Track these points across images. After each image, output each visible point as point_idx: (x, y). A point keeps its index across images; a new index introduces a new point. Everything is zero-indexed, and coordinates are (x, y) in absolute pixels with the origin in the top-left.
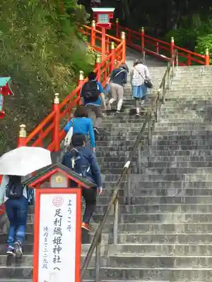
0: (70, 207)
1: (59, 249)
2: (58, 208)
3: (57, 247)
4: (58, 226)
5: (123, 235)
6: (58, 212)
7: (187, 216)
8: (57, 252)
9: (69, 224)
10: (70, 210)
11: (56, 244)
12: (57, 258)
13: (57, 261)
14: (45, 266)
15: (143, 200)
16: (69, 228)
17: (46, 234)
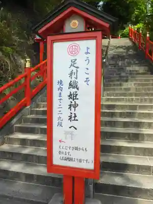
0: (88, 55)
1: (76, 106)
2: (73, 58)
3: (73, 103)
4: (73, 79)
5: (105, 93)
6: (73, 62)
7: (135, 84)
8: (73, 109)
9: (87, 76)
10: (88, 60)
11: (71, 100)
12: (73, 115)
13: (73, 119)
14: (60, 125)
15: (110, 78)
16: (87, 80)
17: (60, 89)
